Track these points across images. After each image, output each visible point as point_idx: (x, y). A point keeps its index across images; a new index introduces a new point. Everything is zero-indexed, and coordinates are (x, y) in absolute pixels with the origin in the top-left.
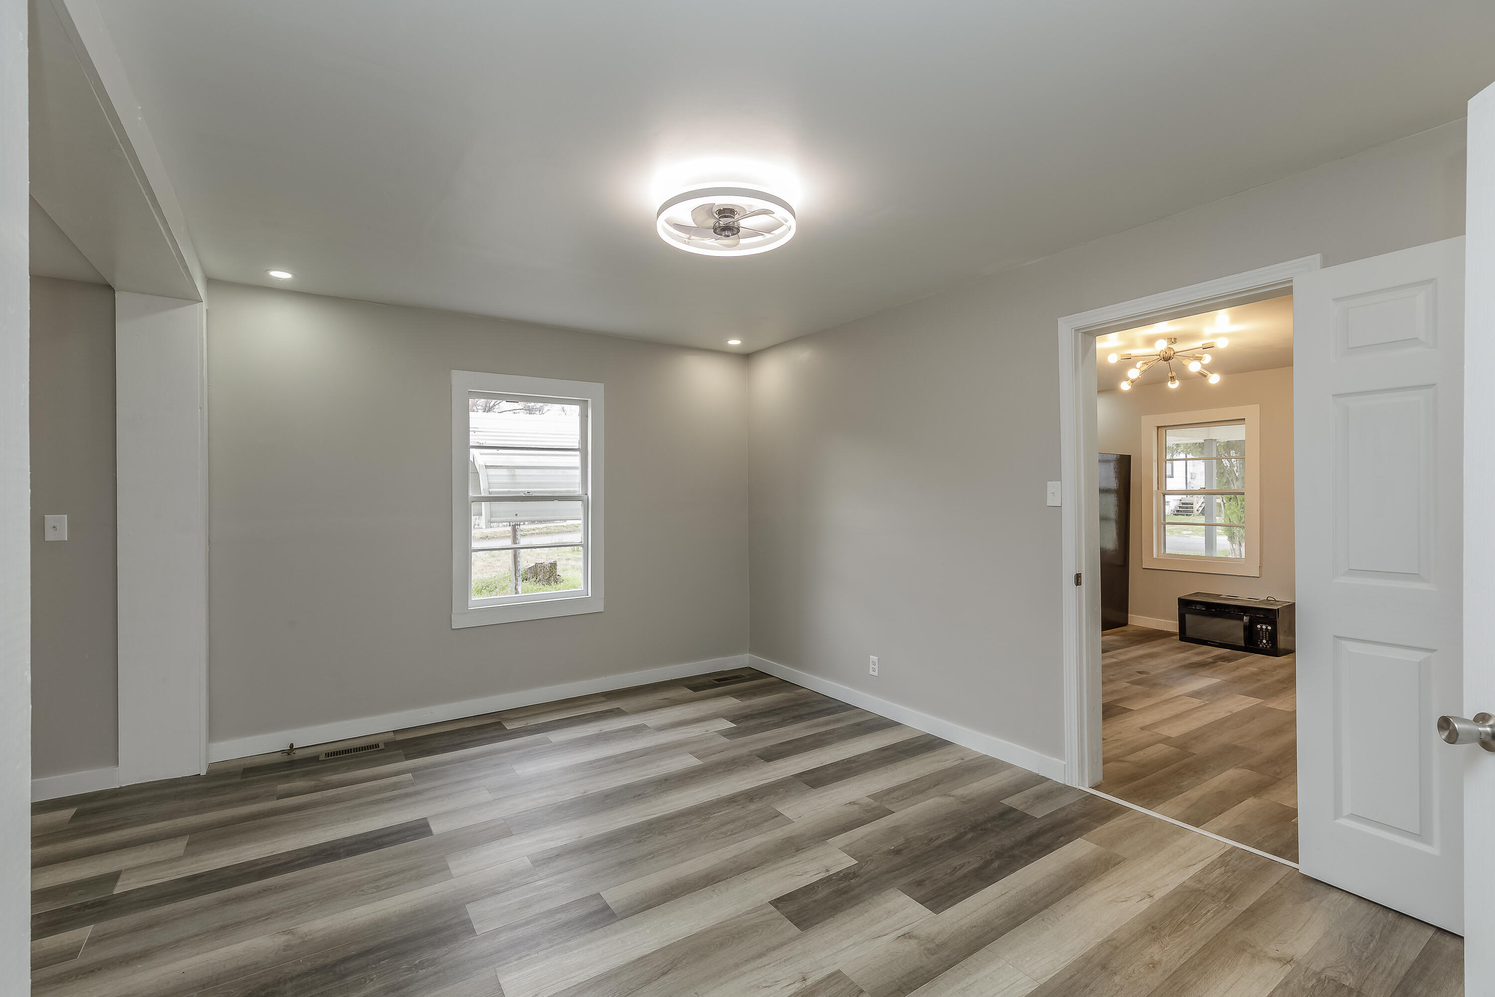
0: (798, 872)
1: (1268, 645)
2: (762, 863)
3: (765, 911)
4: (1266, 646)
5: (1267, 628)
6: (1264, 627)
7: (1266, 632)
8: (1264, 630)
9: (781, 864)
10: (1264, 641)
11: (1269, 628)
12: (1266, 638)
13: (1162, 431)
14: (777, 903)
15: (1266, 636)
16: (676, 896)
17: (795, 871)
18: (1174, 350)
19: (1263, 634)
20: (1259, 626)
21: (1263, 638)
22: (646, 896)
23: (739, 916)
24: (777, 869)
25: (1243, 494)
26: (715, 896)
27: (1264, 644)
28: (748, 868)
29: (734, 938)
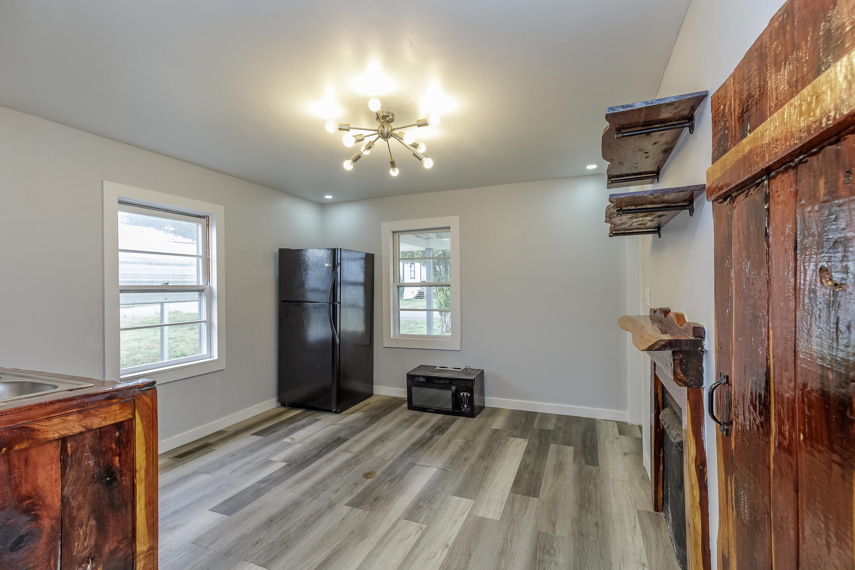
1: (468, 409)
4: (467, 409)
5: (467, 395)
6: (465, 394)
7: (466, 398)
8: (465, 397)
10: (465, 406)
11: (469, 395)
12: (466, 403)
13: (396, 235)
15: (466, 401)
18: (391, 127)
19: (464, 400)
20: (462, 394)
21: (465, 403)
25: (449, 286)
27: (466, 408)
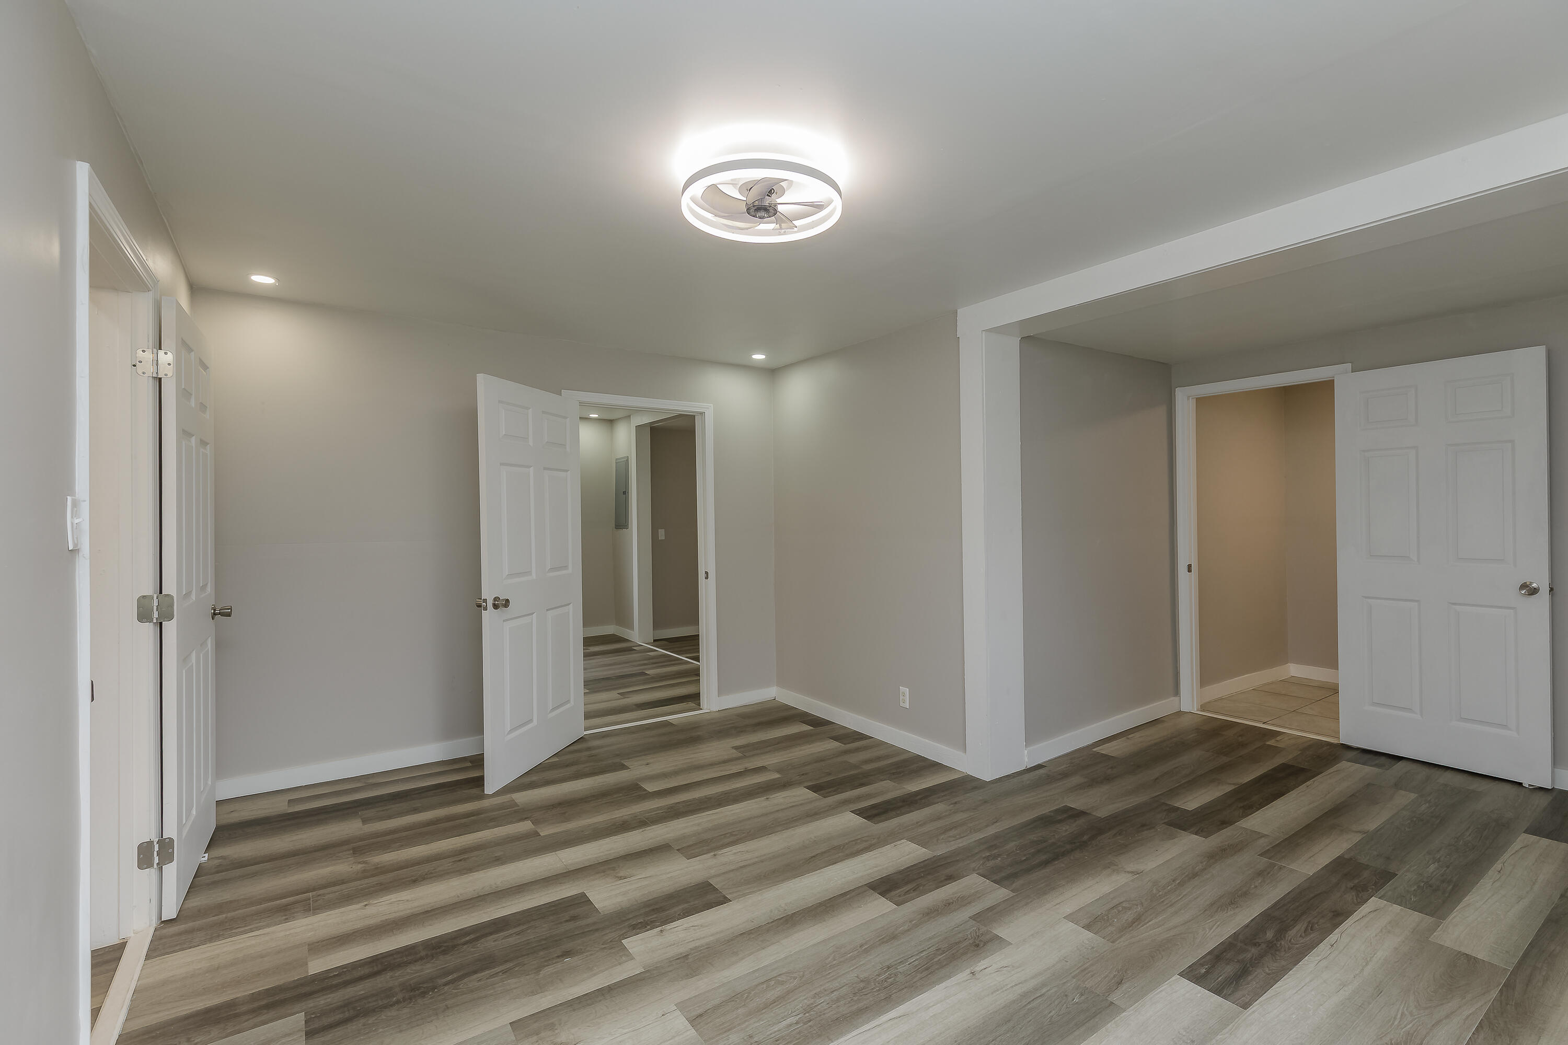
0: (695, 930)
2: (732, 940)
3: (735, 895)
9: (712, 938)
14: (724, 900)
16: (820, 904)
17: (698, 931)
22: (850, 904)
23: (760, 890)
24: (717, 933)
26: (783, 906)
28: (749, 934)
29: (764, 876)
